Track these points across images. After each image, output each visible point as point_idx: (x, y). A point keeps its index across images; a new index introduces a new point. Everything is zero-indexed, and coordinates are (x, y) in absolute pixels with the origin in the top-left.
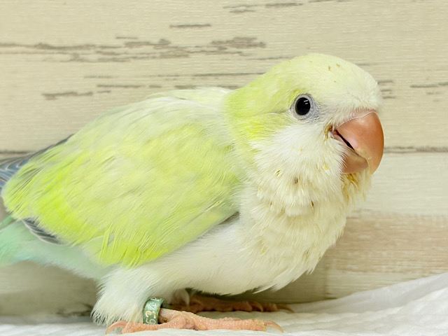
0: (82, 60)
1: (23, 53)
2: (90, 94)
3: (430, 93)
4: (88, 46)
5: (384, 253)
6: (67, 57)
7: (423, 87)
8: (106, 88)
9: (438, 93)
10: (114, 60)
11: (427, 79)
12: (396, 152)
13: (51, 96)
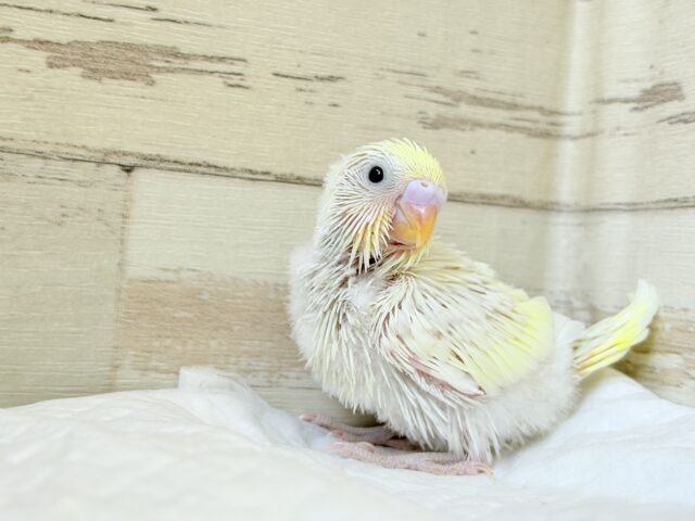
3: (301, 90)
5: (213, 344)
7: (292, 77)
9: (311, 91)
11: (299, 66)
12: (244, 178)
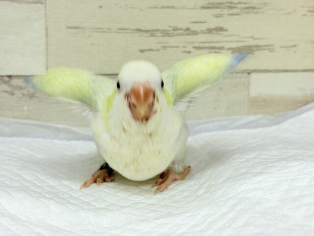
0: (155, 36)
1: (130, 33)
2: (158, 50)
4: (157, 30)
6: (149, 35)
8: (165, 48)
10: (168, 36)
13: (142, 51)
